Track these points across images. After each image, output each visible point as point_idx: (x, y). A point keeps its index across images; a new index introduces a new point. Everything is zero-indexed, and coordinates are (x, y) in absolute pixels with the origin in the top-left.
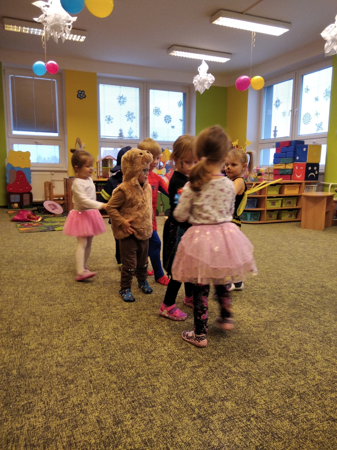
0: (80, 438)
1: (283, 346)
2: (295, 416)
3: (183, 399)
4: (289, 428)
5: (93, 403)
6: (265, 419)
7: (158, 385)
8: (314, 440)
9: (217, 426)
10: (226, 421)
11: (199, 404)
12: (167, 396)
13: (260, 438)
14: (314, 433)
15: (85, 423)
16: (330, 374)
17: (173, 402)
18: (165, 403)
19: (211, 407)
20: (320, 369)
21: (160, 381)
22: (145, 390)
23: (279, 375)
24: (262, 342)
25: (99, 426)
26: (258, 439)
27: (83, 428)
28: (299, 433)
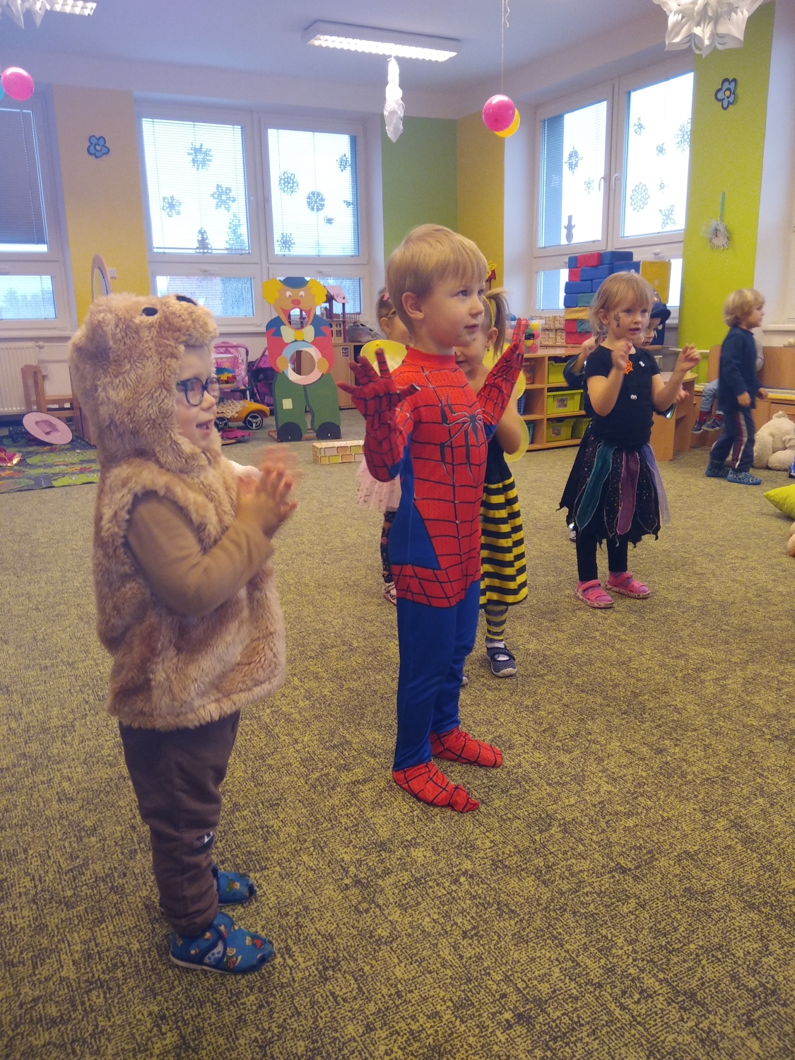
0: (109, 943)
1: (545, 726)
2: (549, 868)
3: (325, 850)
4: (532, 893)
5: (137, 871)
6: (489, 877)
7: (276, 824)
8: (579, 911)
9: (390, 898)
10: (410, 887)
11: (358, 857)
12: (293, 846)
13: (474, 915)
14: (582, 898)
15: (120, 913)
16: (632, 779)
17: (305, 858)
18: (289, 861)
19: (382, 861)
20: (613, 771)
21: (282, 816)
22: (248, 837)
23: (527, 787)
24: (502, 720)
25: (149, 916)
26: (468, 918)
27: (115, 923)
28: (552, 900)
